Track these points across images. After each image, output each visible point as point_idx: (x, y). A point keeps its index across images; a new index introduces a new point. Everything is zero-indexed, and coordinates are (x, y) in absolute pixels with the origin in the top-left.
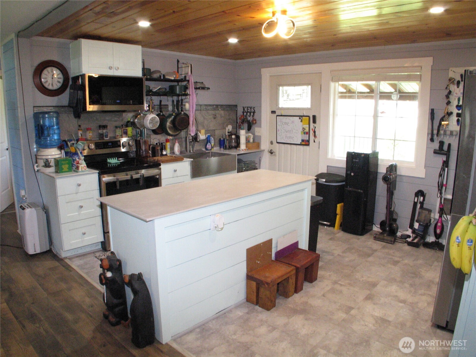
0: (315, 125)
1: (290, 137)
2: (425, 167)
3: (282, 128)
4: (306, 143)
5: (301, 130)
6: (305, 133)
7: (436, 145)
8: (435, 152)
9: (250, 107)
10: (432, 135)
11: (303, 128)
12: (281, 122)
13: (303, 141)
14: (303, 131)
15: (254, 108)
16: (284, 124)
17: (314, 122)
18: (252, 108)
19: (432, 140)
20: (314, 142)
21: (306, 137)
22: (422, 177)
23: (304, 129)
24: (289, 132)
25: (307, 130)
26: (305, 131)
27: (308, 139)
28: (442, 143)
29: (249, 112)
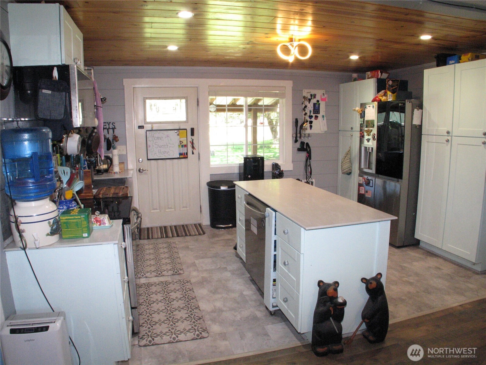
0: (193, 137)
1: (165, 152)
2: (293, 162)
3: (154, 143)
4: (184, 156)
5: (178, 143)
6: (183, 146)
7: (298, 145)
8: (299, 150)
9: (108, 123)
10: (296, 137)
11: (180, 141)
12: (153, 138)
13: (181, 154)
14: (181, 144)
15: (113, 124)
16: (156, 139)
17: (192, 134)
18: (111, 124)
19: (296, 141)
20: (193, 153)
21: (184, 150)
22: (291, 170)
23: (181, 143)
24: (163, 147)
25: (185, 143)
26: (182, 144)
27: (186, 152)
28: (302, 143)
29: (106, 128)
